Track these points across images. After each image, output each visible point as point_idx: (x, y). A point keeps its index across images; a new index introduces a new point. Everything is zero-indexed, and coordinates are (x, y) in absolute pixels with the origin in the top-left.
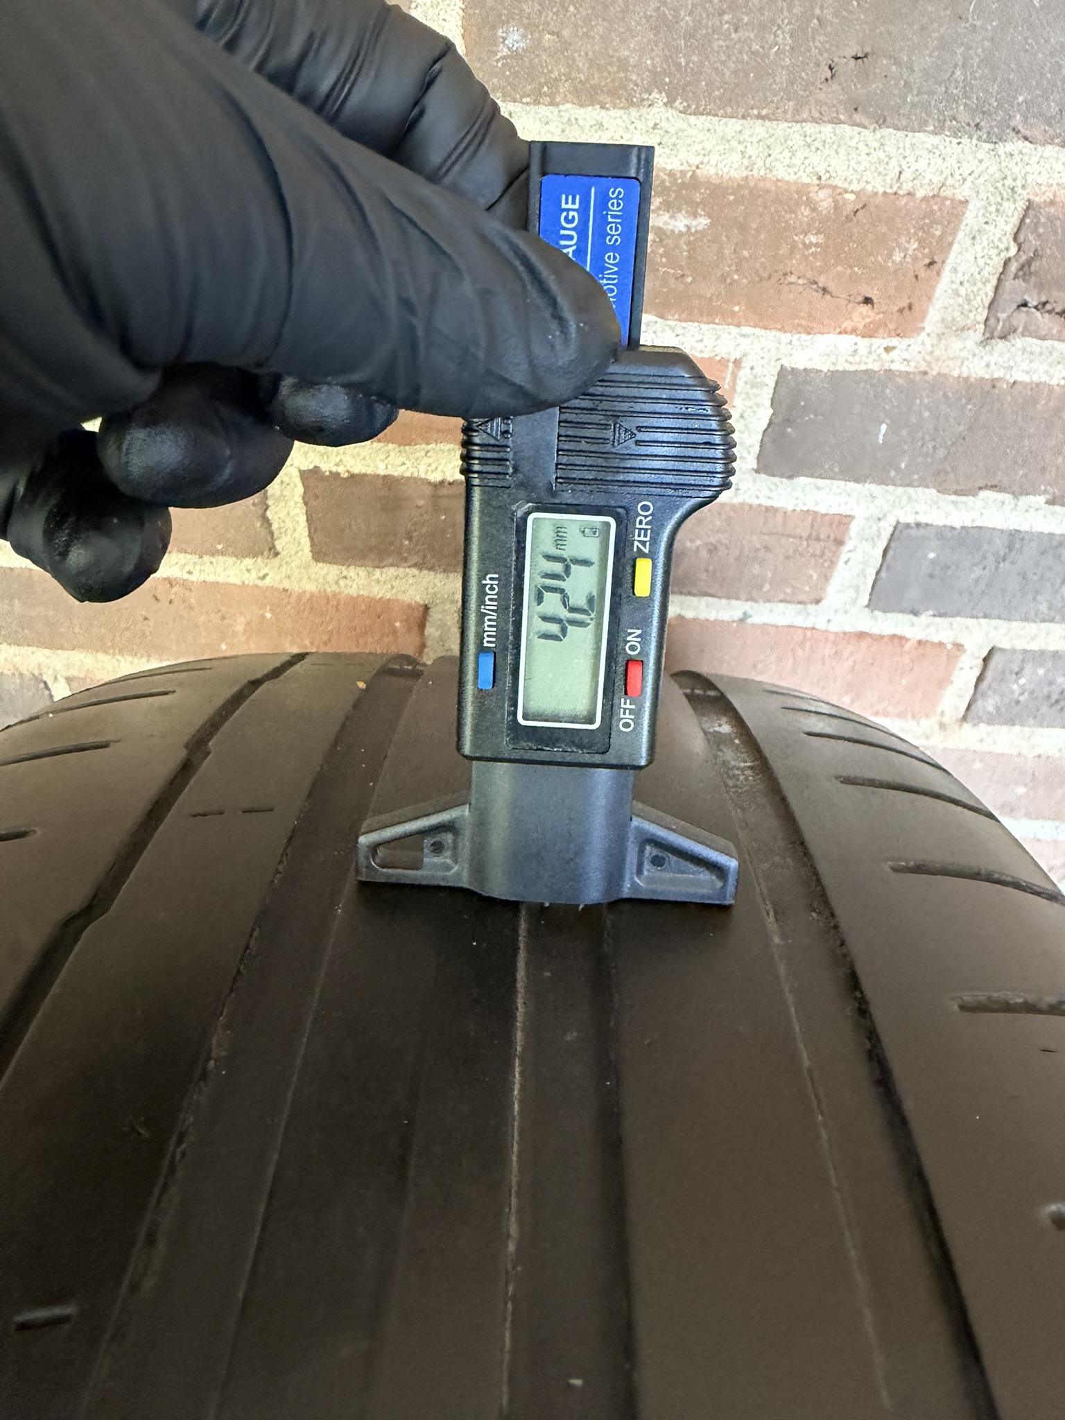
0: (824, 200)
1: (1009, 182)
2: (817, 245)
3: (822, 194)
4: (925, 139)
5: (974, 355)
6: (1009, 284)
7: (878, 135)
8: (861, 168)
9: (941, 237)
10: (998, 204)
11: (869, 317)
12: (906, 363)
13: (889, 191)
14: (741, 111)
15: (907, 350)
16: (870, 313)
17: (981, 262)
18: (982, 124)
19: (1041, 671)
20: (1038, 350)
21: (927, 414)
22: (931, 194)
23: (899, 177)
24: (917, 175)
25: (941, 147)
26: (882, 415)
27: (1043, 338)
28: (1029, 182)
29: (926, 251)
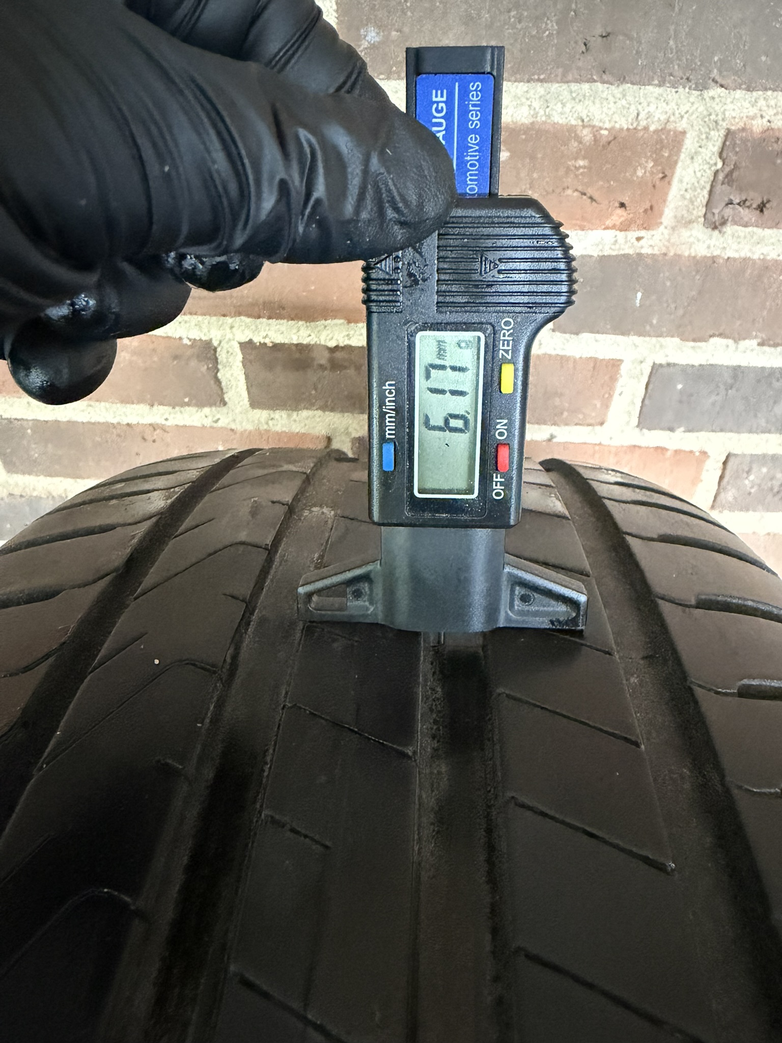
0: (586, 135)
1: (713, 117)
2: (585, 167)
3: (586, 131)
4: (652, 90)
5: (698, 240)
6: (719, 188)
7: (621, 89)
8: (611, 113)
9: (669, 157)
10: (706, 133)
11: (623, 216)
12: (651, 248)
13: (631, 127)
14: (527, 77)
15: (651, 239)
16: (625, 214)
17: (699, 174)
18: (691, 77)
19: (764, 470)
20: (742, 234)
21: (668, 284)
22: (660, 128)
23: (637, 117)
24: (649, 116)
25: (665, 96)
26: (638, 287)
27: (746, 226)
28: (727, 116)
29: (660, 168)
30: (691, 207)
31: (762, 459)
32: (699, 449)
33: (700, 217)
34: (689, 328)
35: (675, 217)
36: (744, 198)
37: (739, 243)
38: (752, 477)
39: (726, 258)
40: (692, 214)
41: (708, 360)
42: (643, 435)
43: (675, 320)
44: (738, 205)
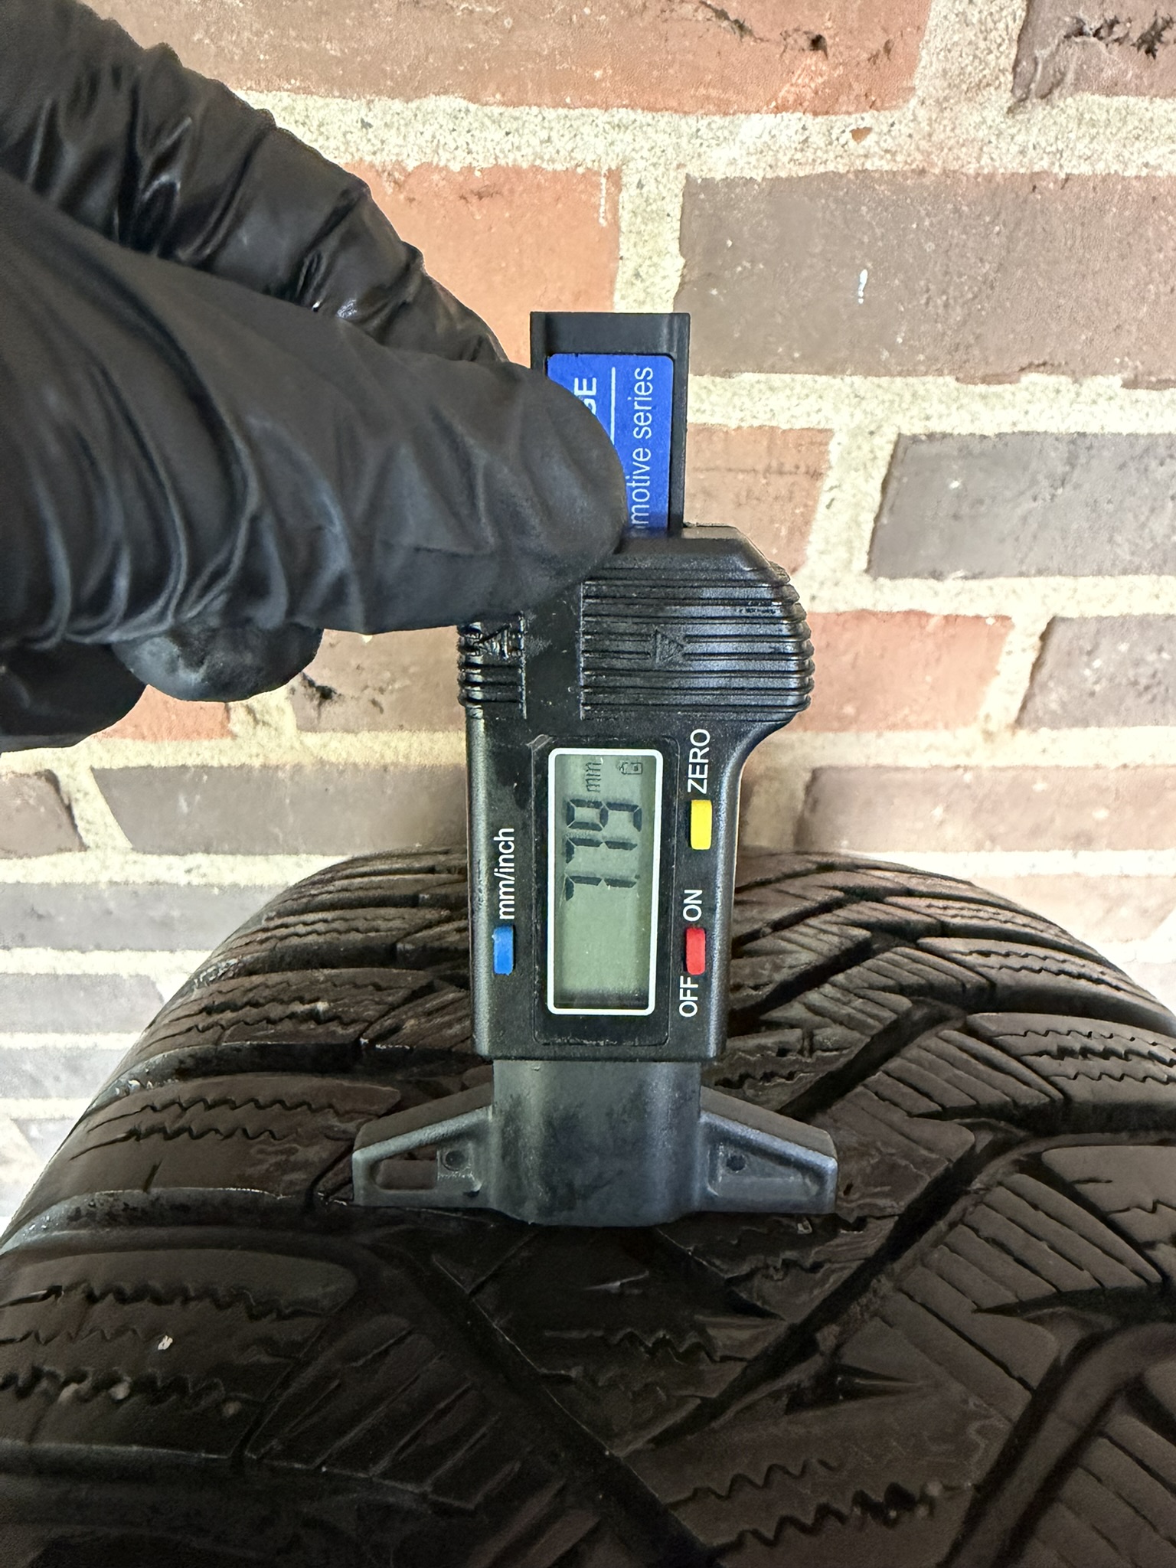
31: (1120, 626)
32: (993, 612)
33: (1003, 71)
34: (976, 352)
35: (945, 72)
36: (1110, 16)
38: (1097, 663)
39: (1062, 176)
40: (986, 62)
41: (1014, 424)
42: (880, 588)
43: (944, 334)
44: (1095, 35)
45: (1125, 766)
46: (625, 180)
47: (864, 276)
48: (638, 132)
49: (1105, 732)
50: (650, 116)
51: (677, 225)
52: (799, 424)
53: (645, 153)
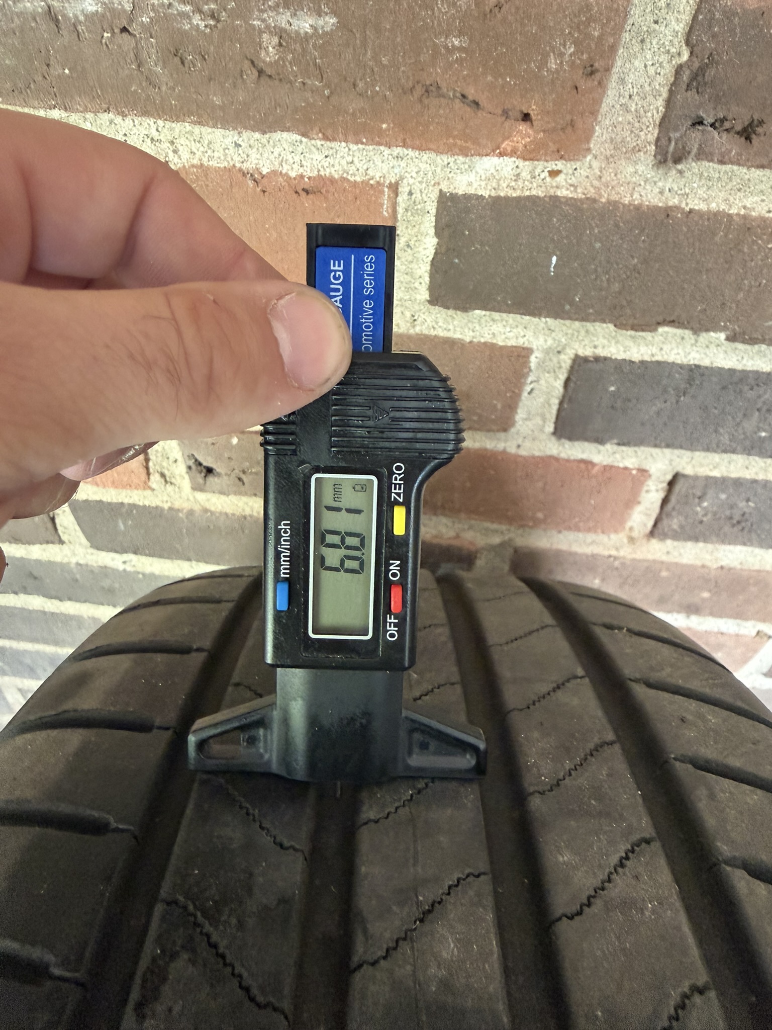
2: (461, 49)
5: (647, 180)
6: (681, 96)
9: (601, 38)
11: (529, 136)
12: (572, 189)
15: (573, 174)
16: (530, 132)
17: (651, 70)
19: (723, 496)
20: (716, 176)
21: (598, 245)
26: (551, 246)
27: (721, 162)
29: (585, 56)
30: (637, 125)
31: (722, 483)
32: (637, 466)
33: (649, 143)
34: (628, 311)
35: (612, 140)
36: (721, 115)
37: (709, 188)
38: (705, 504)
39: (687, 209)
40: (639, 136)
41: (653, 355)
42: (563, 445)
43: (607, 298)
44: (711, 126)
45: (722, 568)
46: (400, 189)
47: (554, 259)
48: (410, 161)
49: (710, 546)
50: (417, 152)
51: (433, 219)
52: (512, 343)
53: (414, 175)
